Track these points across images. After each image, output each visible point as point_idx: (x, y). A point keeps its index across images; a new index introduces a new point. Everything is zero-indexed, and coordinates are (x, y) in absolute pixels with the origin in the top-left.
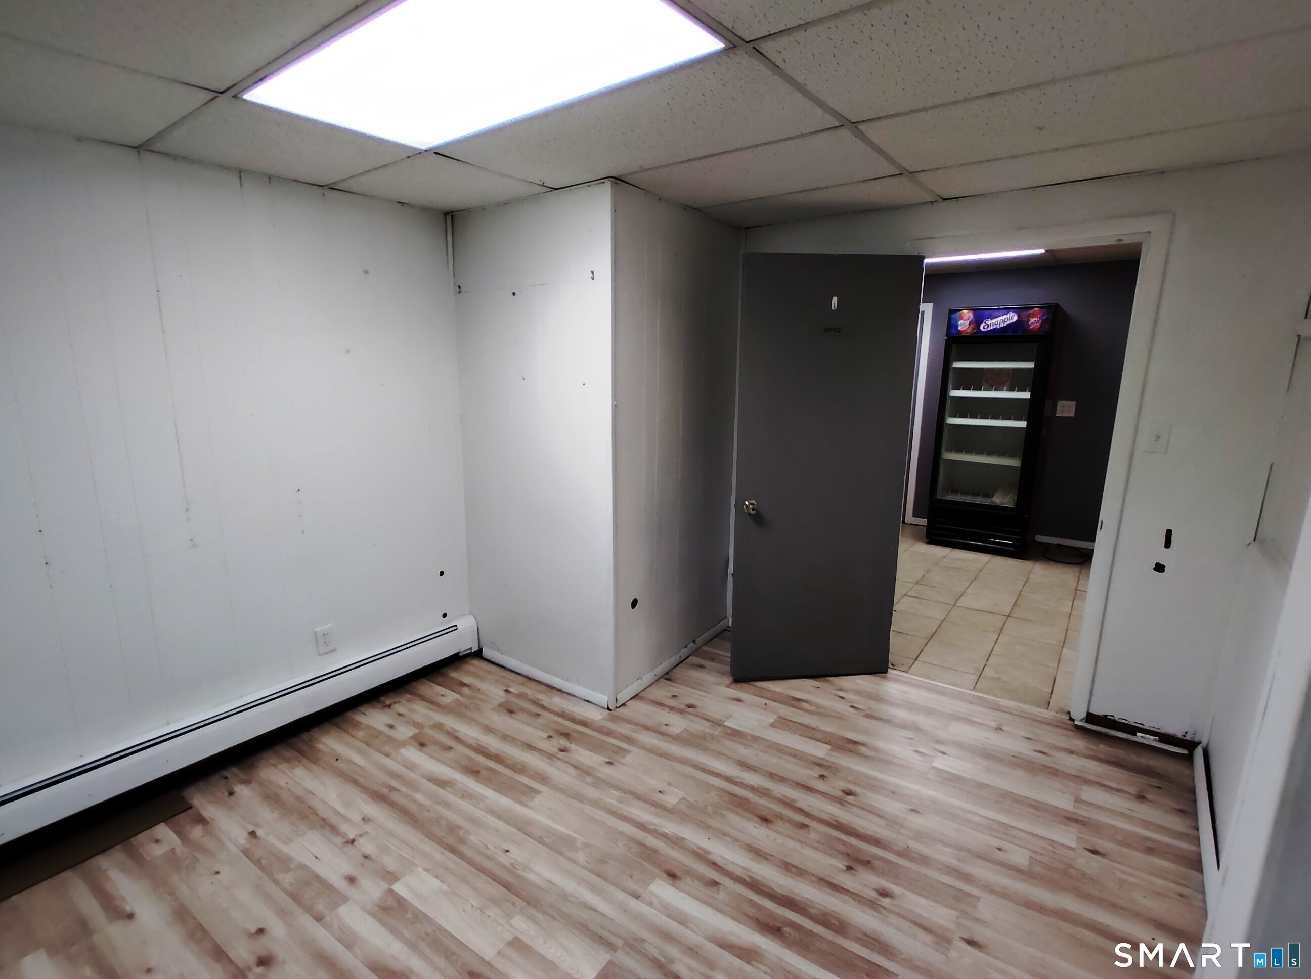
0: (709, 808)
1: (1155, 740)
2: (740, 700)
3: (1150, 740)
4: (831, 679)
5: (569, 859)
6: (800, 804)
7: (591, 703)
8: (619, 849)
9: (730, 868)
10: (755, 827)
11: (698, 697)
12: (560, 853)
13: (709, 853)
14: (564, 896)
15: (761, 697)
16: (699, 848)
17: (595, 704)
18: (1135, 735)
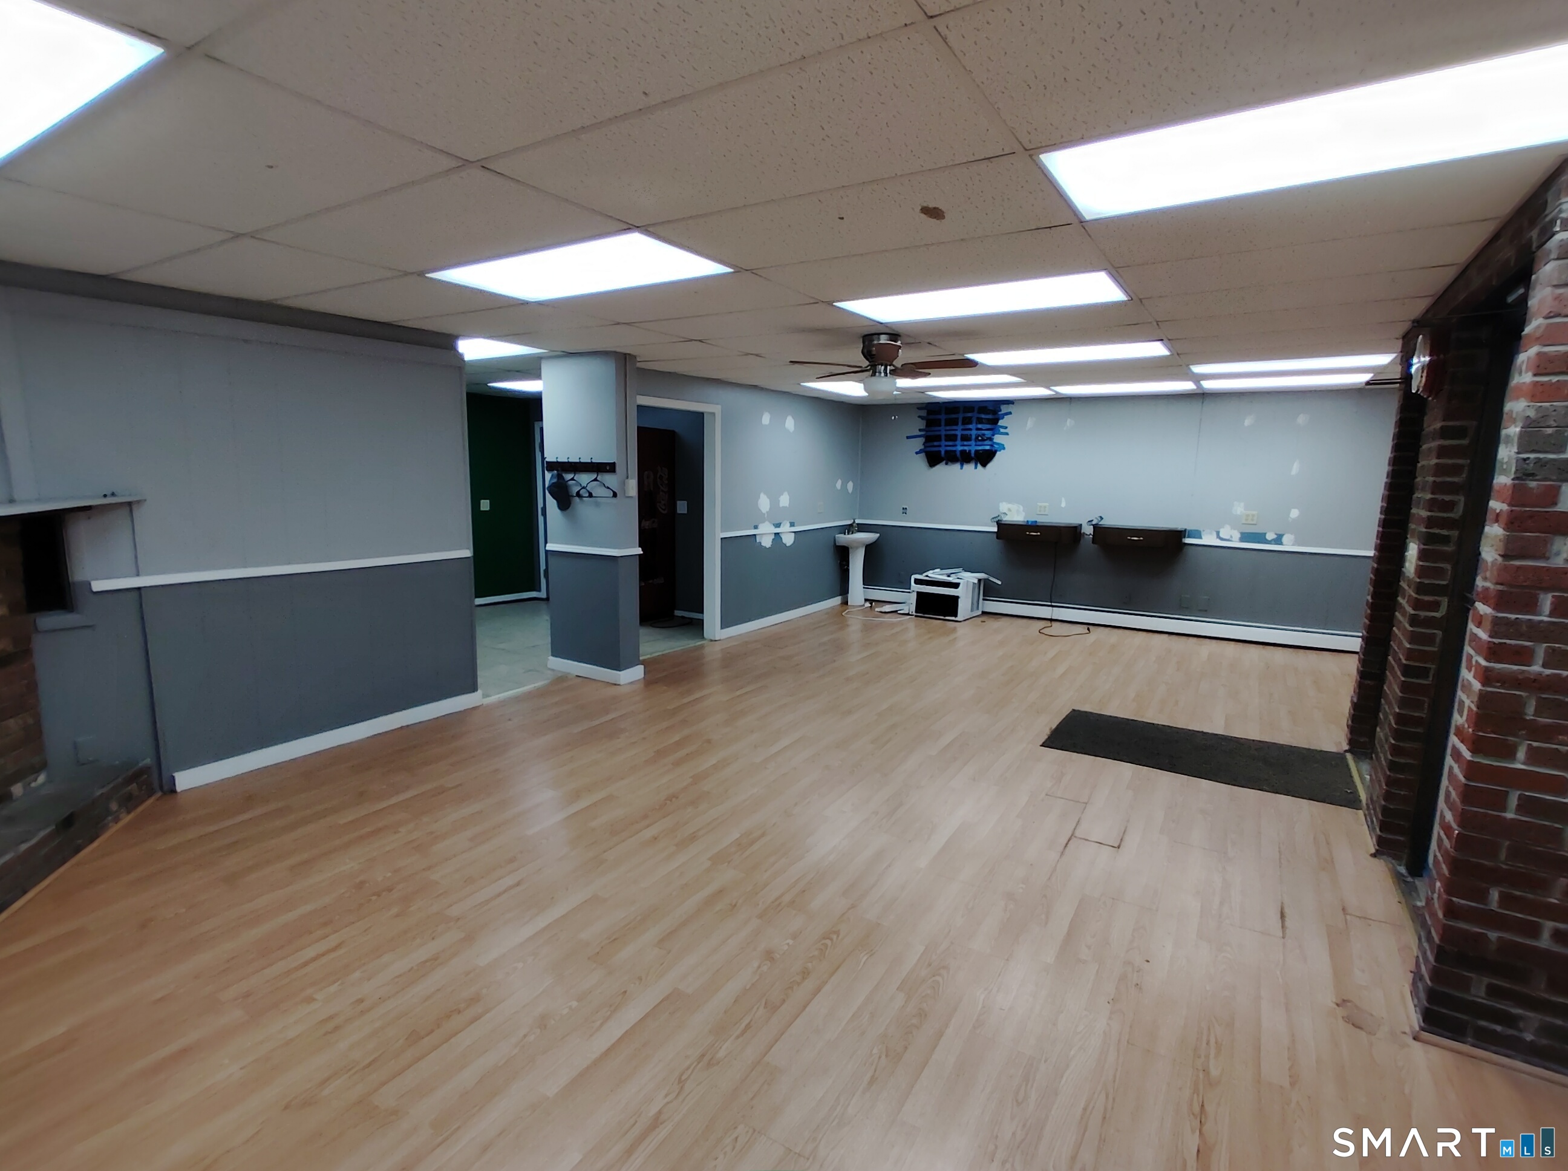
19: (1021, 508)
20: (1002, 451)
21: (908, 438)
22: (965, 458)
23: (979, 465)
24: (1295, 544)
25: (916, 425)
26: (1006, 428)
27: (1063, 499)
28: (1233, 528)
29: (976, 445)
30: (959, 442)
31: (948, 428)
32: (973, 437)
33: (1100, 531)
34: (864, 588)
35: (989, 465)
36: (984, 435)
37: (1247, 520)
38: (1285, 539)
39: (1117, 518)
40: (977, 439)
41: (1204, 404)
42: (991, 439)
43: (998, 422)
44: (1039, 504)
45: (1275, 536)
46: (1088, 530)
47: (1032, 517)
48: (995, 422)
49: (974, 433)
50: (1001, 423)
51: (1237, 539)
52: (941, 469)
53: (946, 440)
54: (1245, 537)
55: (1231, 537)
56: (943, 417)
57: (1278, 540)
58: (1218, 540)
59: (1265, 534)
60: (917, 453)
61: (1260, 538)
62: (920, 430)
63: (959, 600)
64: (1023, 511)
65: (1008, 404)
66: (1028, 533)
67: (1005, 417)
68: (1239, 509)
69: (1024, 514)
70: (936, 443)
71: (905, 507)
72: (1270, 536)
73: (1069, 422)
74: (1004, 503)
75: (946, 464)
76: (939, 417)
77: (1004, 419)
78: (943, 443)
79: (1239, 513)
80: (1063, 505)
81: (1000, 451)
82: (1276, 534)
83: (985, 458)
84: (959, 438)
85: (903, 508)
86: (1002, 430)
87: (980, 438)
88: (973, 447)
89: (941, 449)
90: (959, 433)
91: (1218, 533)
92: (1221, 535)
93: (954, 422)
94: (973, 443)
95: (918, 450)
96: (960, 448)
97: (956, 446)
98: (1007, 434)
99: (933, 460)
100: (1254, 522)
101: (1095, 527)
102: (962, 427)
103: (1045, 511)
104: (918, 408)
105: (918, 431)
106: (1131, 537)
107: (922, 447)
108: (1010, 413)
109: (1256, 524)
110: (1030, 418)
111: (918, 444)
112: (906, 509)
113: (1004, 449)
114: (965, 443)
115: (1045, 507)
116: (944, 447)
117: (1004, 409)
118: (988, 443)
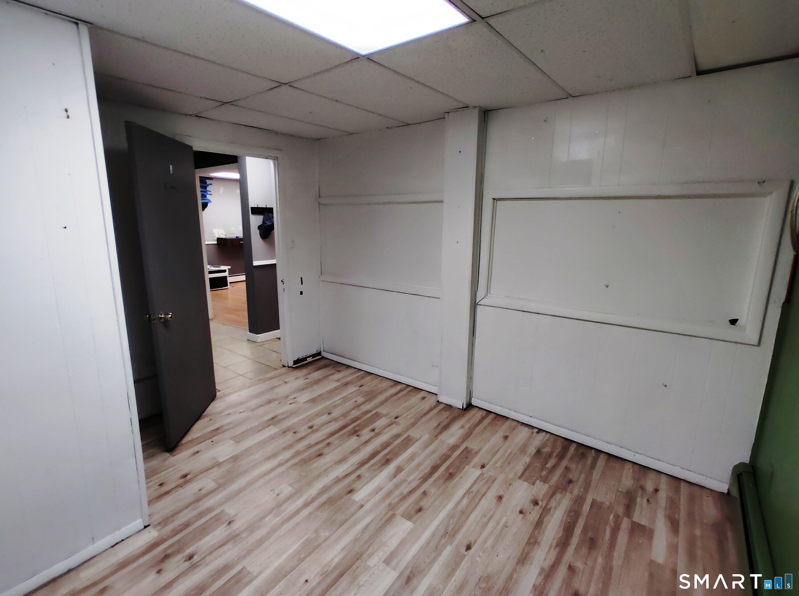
0: (303, 474)
1: (312, 358)
2: (198, 452)
3: (310, 360)
4: (204, 414)
5: (325, 541)
6: (313, 442)
7: (123, 540)
8: (324, 515)
9: (349, 471)
10: (324, 459)
11: (174, 472)
12: (318, 546)
13: (338, 477)
14: (356, 540)
15: (200, 443)
16: (333, 480)
17: (127, 538)
18: (307, 360)
19: (224, 231)
26: (210, 191)
27: (240, 226)
35: (207, 209)
42: (206, 196)
44: (231, 229)
50: (208, 189)
63: (227, 278)
69: (226, 233)
74: (215, 229)
83: (204, 206)
86: (209, 193)
87: (203, 196)
98: (211, 195)
108: (211, 184)
113: (211, 202)
115: (233, 230)
117: (208, 182)
118: (205, 198)
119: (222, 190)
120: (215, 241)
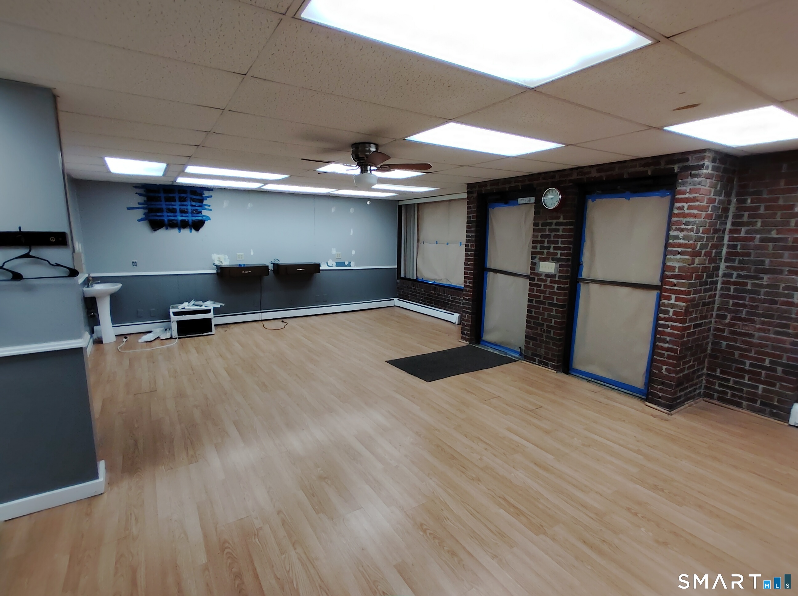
19: (227, 257)
20: (209, 221)
21: (129, 209)
22: (183, 225)
23: (193, 231)
24: (356, 265)
25: (136, 200)
26: (209, 206)
27: (252, 250)
28: (333, 261)
29: (192, 216)
30: (178, 214)
31: (168, 203)
32: (190, 211)
33: (277, 267)
34: (113, 327)
35: (201, 230)
36: (197, 210)
37: (338, 256)
38: (351, 264)
39: (286, 260)
40: (192, 212)
41: (315, 199)
42: (201, 212)
43: (203, 202)
44: (238, 254)
45: (348, 263)
46: (271, 267)
47: (235, 262)
48: (201, 201)
49: (189, 208)
50: (205, 202)
51: (335, 266)
52: (162, 233)
53: (167, 212)
54: (338, 264)
55: (333, 265)
56: (162, 195)
57: (349, 265)
58: (328, 267)
59: (345, 262)
60: (139, 221)
61: (342, 264)
62: (139, 204)
63: (212, 320)
64: (228, 258)
65: (209, 190)
66: (243, 272)
67: (208, 199)
68: (334, 252)
69: (229, 260)
70: (159, 214)
71: (134, 261)
72: (347, 263)
73: (250, 205)
74: (215, 255)
75: (167, 229)
76: (159, 195)
77: (207, 200)
78: (165, 214)
79: (334, 253)
80: (252, 253)
81: (207, 221)
82: (348, 262)
83: (198, 225)
84: (178, 210)
85: (133, 262)
86: (207, 207)
87: (194, 212)
88: (190, 218)
89: (164, 218)
90: (178, 208)
91: (327, 263)
92: (329, 265)
93: (173, 200)
94: (190, 215)
95: (140, 219)
96: (180, 218)
97: (176, 216)
98: (211, 210)
99: (156, 225)
100: (340, 257)
101: (274, 264)
102: (179, 203)
103: (242, 258)
104: (134, 187)
105: (138, 204)
106: (299, 269)
107: (143, 216)
108: (211, 197)
109: (340, 258)
110: (225, 201)
111: (140, 214)
112: (136, 262)
113: (210, 219)
114: (184, 215)
115: (242, 255)
116: (166, 217)
117: (206, 194)
118: (199, 215)
119: (226, 204)
120: (214, 270)
